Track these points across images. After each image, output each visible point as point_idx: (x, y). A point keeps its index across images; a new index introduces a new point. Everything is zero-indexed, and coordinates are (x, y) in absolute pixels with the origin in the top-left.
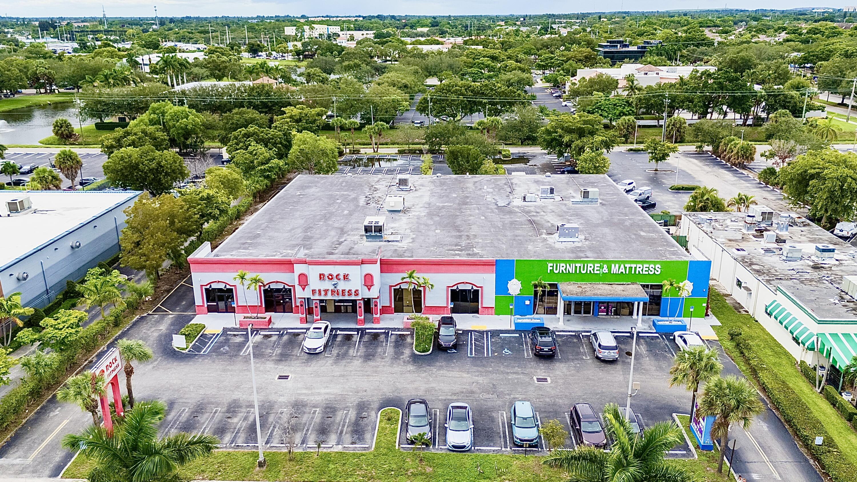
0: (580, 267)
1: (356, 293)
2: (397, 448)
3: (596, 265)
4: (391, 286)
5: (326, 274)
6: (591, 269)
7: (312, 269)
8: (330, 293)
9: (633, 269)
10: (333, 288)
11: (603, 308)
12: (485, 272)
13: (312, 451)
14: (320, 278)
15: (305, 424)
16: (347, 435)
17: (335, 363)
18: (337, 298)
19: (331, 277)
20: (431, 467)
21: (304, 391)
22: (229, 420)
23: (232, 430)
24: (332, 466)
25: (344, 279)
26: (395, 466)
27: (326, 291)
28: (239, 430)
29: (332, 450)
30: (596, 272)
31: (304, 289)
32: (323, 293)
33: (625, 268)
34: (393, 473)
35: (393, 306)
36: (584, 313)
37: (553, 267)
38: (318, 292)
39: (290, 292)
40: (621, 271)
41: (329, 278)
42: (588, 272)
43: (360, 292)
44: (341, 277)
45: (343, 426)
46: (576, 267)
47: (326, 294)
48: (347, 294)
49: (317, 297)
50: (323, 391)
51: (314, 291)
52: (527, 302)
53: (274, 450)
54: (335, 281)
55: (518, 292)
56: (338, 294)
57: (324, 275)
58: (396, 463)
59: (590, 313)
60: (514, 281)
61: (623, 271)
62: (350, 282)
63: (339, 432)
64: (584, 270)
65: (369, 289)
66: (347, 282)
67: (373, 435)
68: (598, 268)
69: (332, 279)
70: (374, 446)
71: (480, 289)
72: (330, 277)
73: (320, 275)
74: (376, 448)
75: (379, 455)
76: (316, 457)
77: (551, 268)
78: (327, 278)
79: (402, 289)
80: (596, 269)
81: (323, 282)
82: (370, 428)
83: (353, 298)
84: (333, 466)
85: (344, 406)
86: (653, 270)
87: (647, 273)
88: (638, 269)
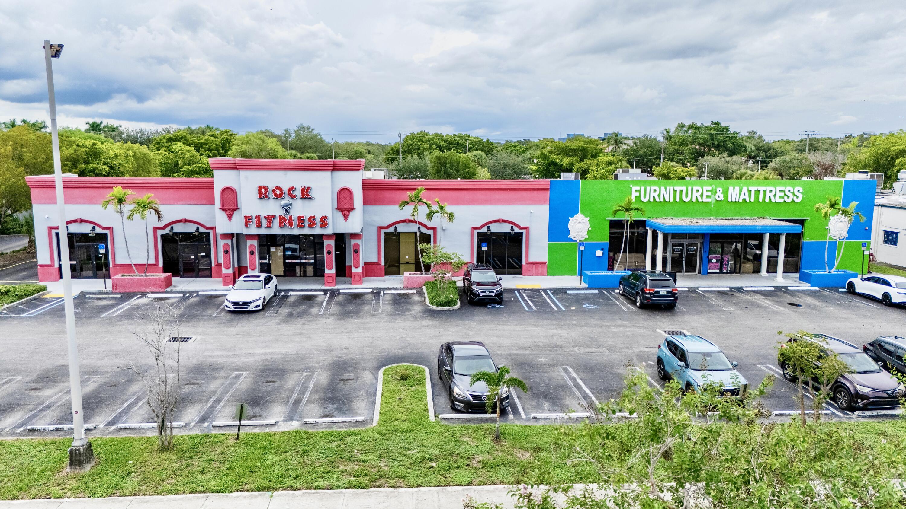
0: (681, 191)
1: (324, 222)
2: (432, 418)
3: (705, 188)
4: (380, 228)
5: (271, 187)
6: (698, 195)
7: (246, 177)
8: (276, 222)
9: (761, 193)
10: (282, 213)
11: (714, 261)
12: (533, 202)
13: (223, 432)
14: (260, 194)
15: (214, 393)
16: (311, 406)
17: (284, 322)
18: (287, 231)
19: (279, 194)
20: (526, 449)
21: (219, 353)
22: (33, 393)
23: (31, 407)
24: (272, 457)
25: (303, 195)
26: (436, 451)
27: (270, 219)
28: (49, 406)
29: (274, 429)
30: (705, 200)
31: (230, 217)
32: (264, 222)
34: (434, 465)
35: (383, 264)
36: (686, 272)
37: (639, 191)
38: (255, 220)
39: (209, 240)
41: (275, 195)
42: (694, 200)
43: (330, 221)
44: (298, 193)
45: (302, 392)
46: (675, 191)
47: (269, 225)
48: (306, 223)
49: (253, 230)
50: (258, 351)
51: (248, 220)
52: (599, 253)
53: (123, 435)
54: (286, 200)
55: (584, 234)
56: (291, 224)
57: (266, 188)
58: (438, 445)
59: (695, 271)
60: (579, 217)
61: (747, 197)
62: (312, 203)
63: (292, 401)
64: (687, 196)
65: (346, 217)
66: (307, 202)
67: (374, 403)
68: (709, 194)
69: (281, 194)
70: (376, 418)
71: (524, 231)
72: (278, 192)
73: (260, 188)
74: (383, 421)
75: (393, 432)
76: (232, 441)
77: (637, 194)
78: (272, 196)
79: (399, 233)
80: (705, 194)
81: (264, 202)
82: (363, 393)
83: (318, 230)
84: (276, 458)
85: (302, 366)
86: (791, 195)
87: (782, 200)
88: (768, 194)
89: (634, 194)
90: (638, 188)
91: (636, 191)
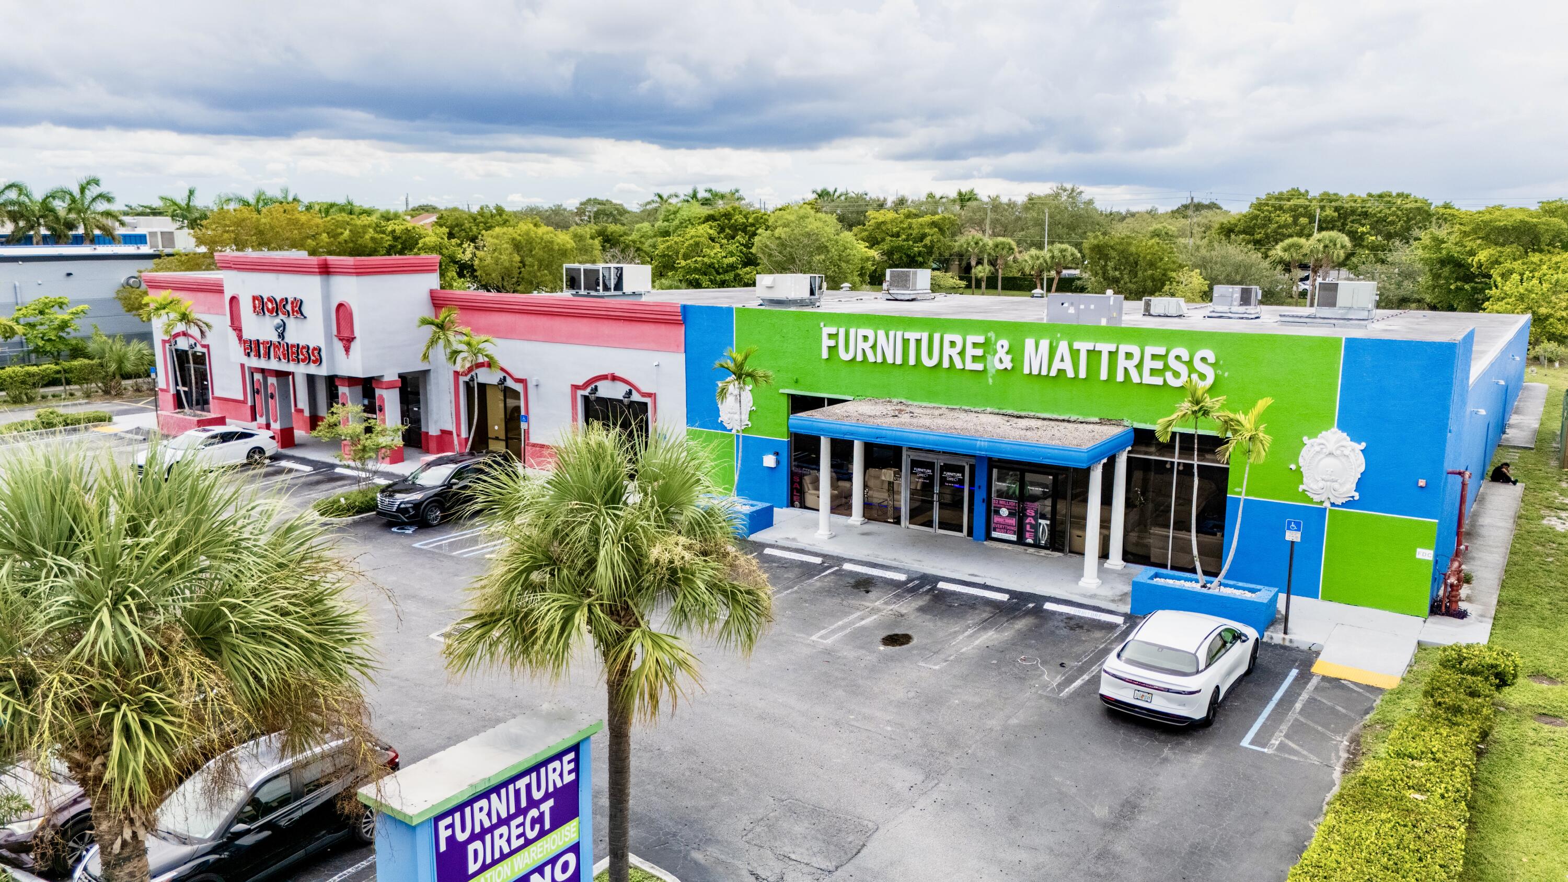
0: (918, 341)
9: (1105, 358)
11: (1004, 512)
12: (662, 346)
30: (969, 364)
33: (1075, 353)
36: (940, 527)
37: (835, 337)
40: (1057, 365)
42: (946, 364)
46: (906, 342)
59: (960, 530)
64: (930, 354)
77: (832, 343)
80: (971, 351)
86: (1183, 370)
87: (1158, 381)
88: (1122, 362)
89: (826, 342)
90: (833, 330)
91: (830, 336)
